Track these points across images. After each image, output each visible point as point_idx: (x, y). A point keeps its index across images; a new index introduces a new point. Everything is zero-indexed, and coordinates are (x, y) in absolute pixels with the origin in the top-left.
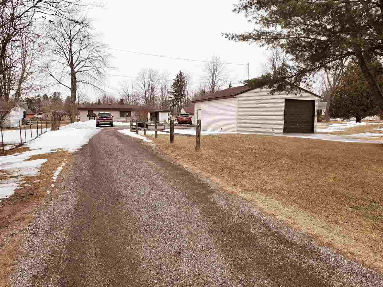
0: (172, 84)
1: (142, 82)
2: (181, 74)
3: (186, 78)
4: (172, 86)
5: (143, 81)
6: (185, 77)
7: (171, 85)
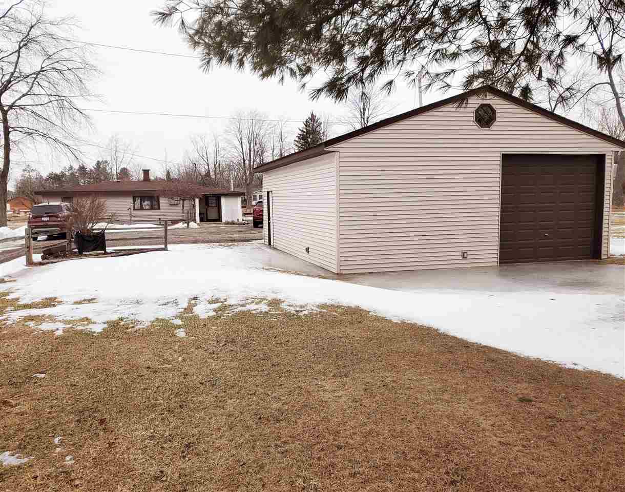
0: (297, 139)
1: (237, 137)
2: (313, 118)
3: (322, 126)
4: (296, 142)
5: (238, 134)
6: (321, 123)
7: (295, 140)
